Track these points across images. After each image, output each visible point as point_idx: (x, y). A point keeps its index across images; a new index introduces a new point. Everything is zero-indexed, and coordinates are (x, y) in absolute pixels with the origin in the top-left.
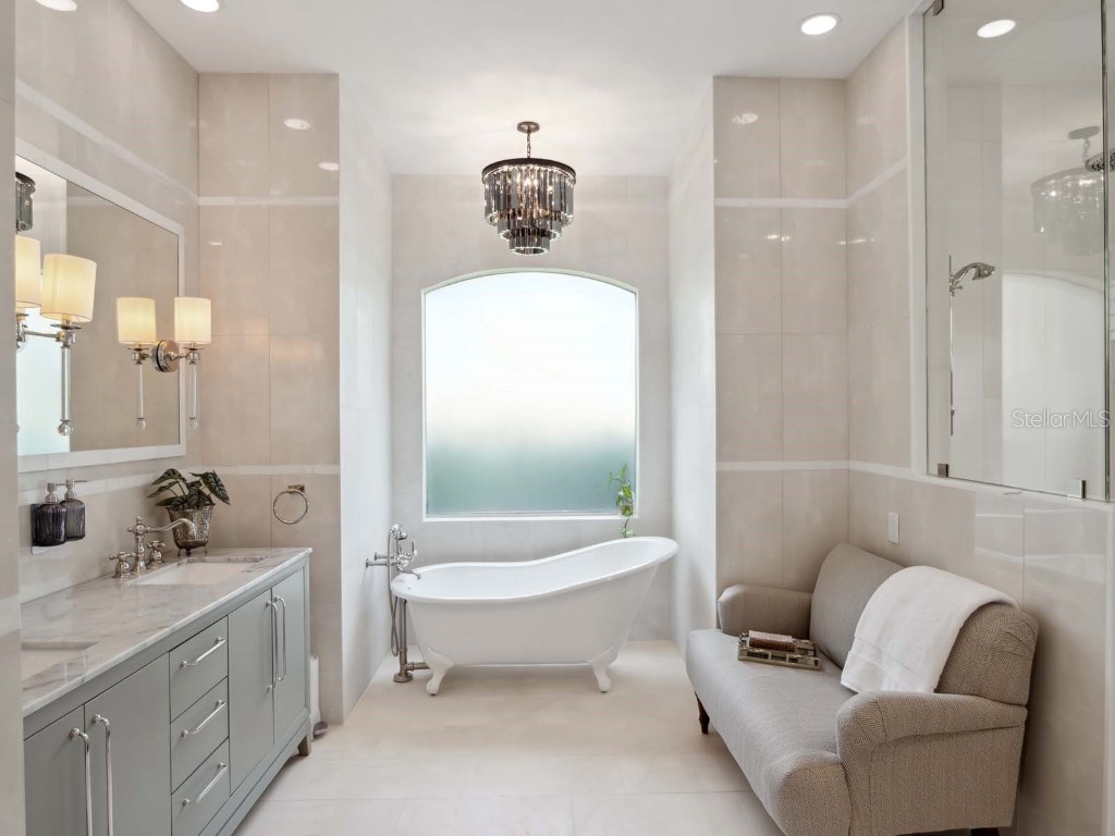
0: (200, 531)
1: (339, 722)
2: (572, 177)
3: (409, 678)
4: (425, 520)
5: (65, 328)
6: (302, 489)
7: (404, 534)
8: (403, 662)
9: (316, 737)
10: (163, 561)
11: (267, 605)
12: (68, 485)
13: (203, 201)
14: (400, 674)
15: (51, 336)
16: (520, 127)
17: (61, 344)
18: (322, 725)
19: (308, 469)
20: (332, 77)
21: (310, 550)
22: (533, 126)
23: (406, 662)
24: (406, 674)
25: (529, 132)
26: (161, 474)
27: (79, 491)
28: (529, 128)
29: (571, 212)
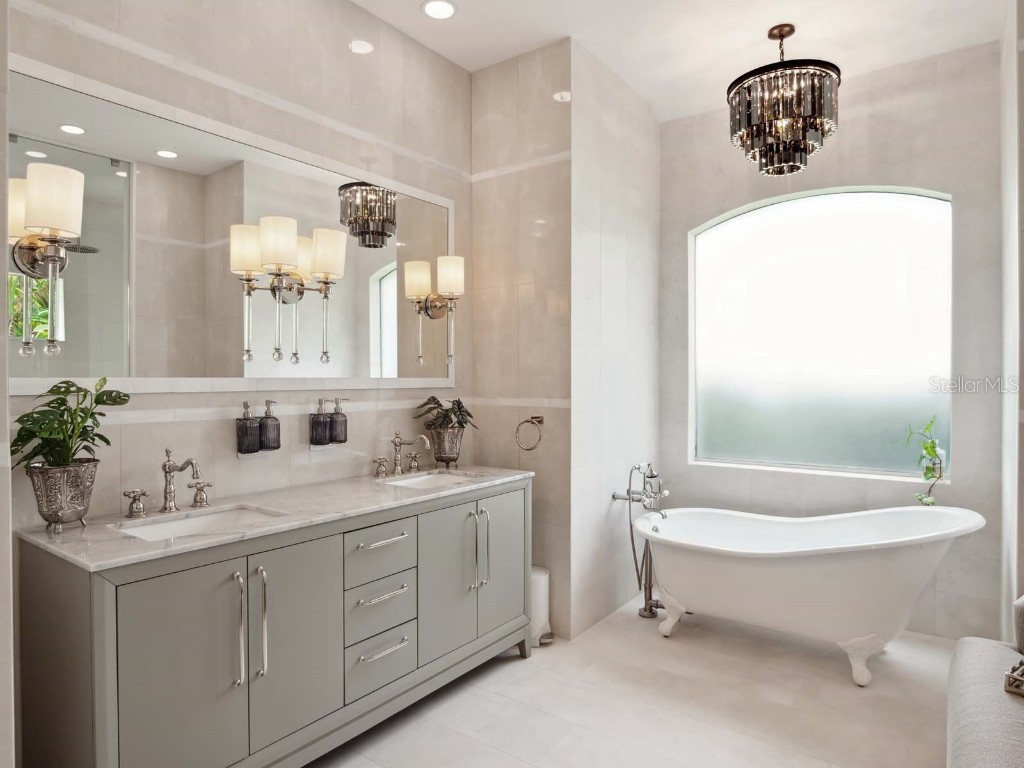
0: (451, 449)
1: (566, 637)
2: (834, 76)
3: (653, 615)
4: (691, 461)
5: (326, 283)
6: (540, 422)
7: (655, 473)
8: (649, 597)
9: (542, 645)
10: (419, 469)
11: (470, 514)
12: (337, 401)
13: (476, 178)
14: (645, 609)
15: (317, 290)
16: (771, 35)
17: (323, 295)
18: (551, 635)
19: (546, 402)
20: (564, 42)
21: (533, 474)
22: (787, 29)
23: (651, 598)
24: (651, 611)
25: (782, 37)
26: (425, 400)
27: (345, 408)
28: (781, 32)
29: (833, 115)
